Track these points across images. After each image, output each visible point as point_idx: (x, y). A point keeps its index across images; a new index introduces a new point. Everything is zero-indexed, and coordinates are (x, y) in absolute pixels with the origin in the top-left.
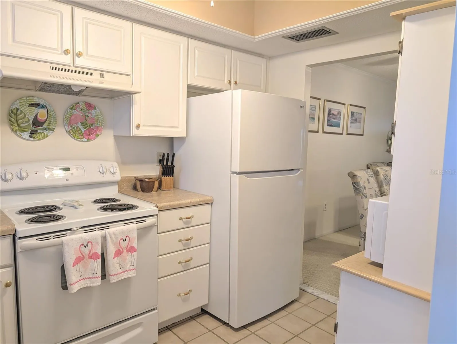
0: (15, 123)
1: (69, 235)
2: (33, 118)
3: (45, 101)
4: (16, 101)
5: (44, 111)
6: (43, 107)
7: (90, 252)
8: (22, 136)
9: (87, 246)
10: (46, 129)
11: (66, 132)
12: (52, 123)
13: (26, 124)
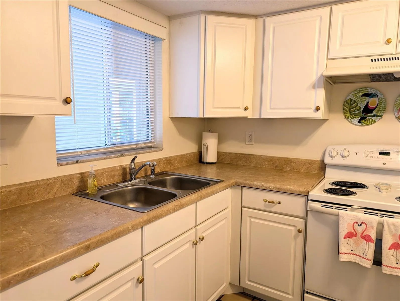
0: (348, 112)
1: (349, 211)
2: (364, 106)
3: (376, 90)
4: (351, 93)
5: (375, 99)
6: (374, 95)
7: (363, 232)
8: (352, 121)
9: (361, 226)
10: (374, 116)
11: (395, 118)
12: (381, 110)
13: (357, 112)
